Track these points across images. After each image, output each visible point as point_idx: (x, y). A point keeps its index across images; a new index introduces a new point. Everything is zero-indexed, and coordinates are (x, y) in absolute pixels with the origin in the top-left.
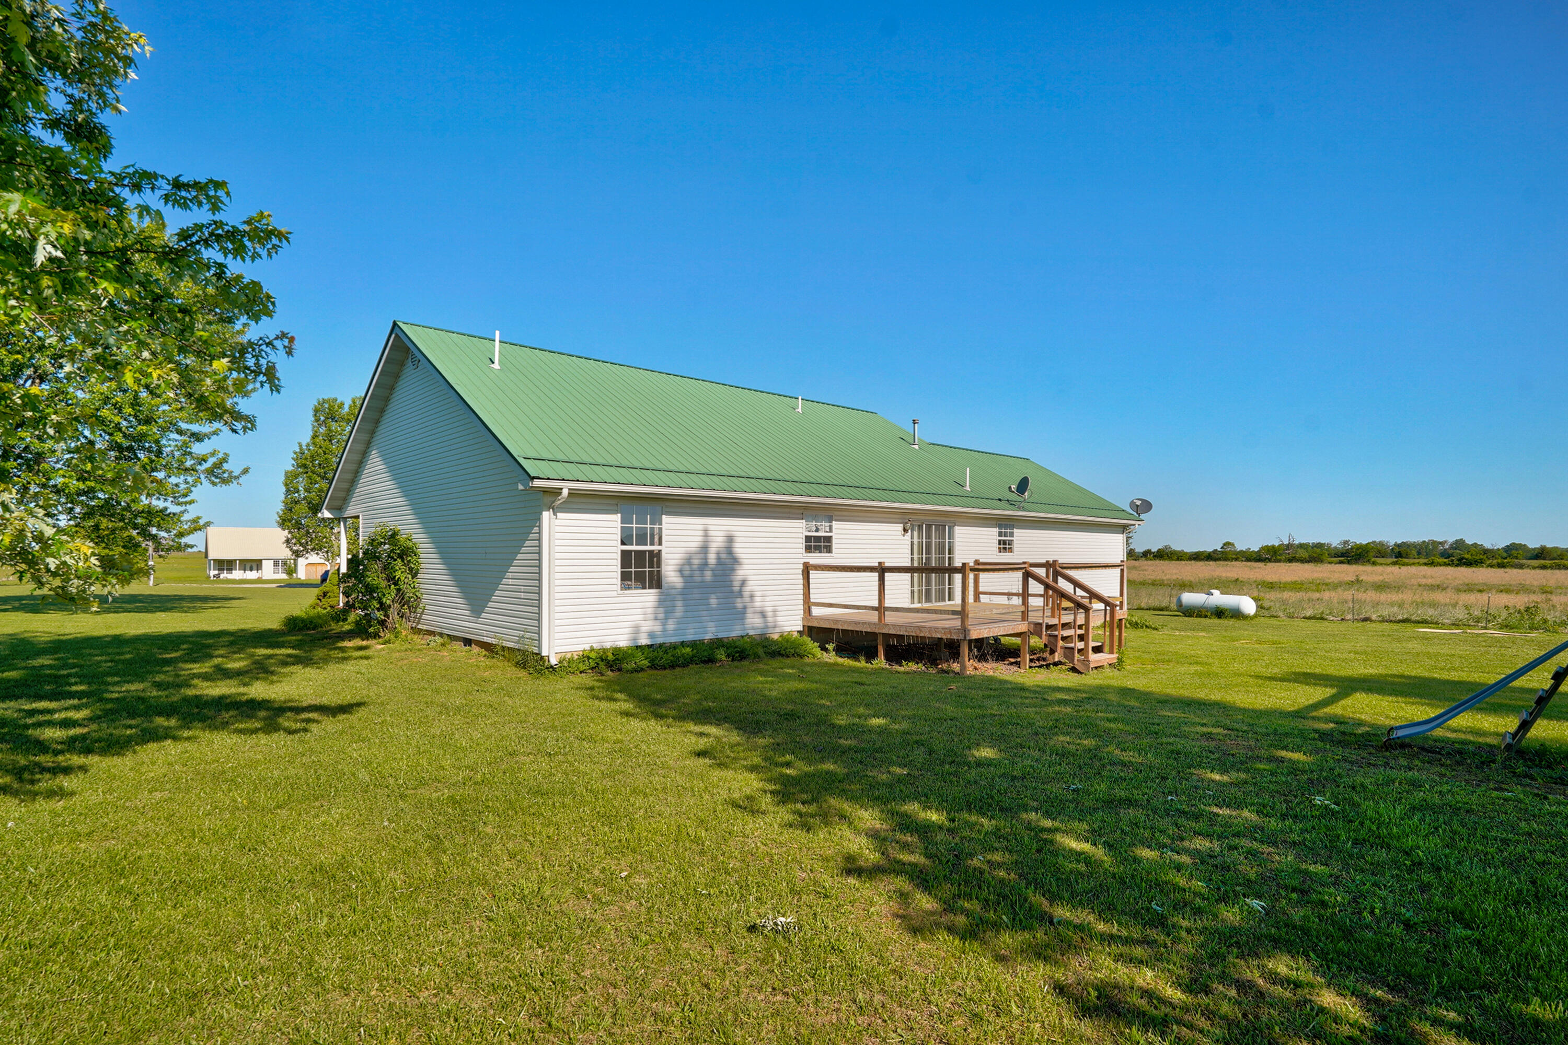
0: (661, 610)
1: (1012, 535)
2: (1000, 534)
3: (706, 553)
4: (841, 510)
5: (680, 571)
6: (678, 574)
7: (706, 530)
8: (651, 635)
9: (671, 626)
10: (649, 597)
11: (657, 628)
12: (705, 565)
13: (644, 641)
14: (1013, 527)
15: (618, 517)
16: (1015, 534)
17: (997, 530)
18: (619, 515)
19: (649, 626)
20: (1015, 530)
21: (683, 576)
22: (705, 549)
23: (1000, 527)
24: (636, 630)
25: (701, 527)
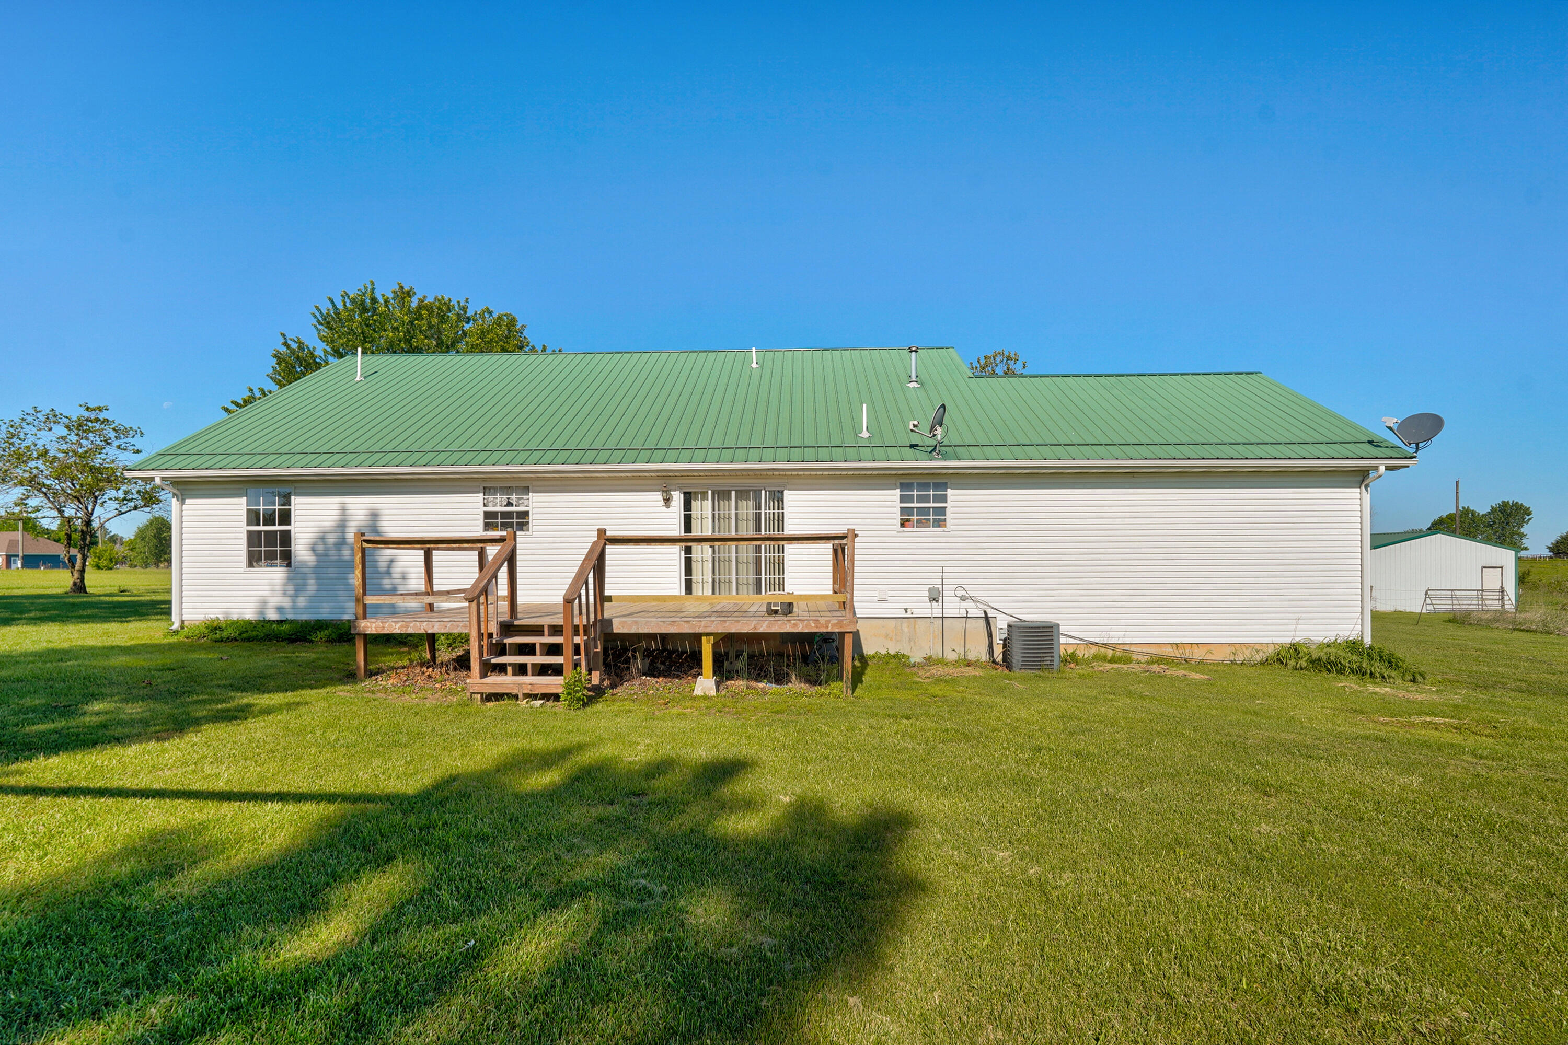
0: (291, 588)
1: (944, 499)
2: (903, 499)
3: (343, 532)
4: (544, 479)
5: (313, 549)
6: (310, 553)
7: (343, 509)
8: (280, 609)
9: (302, 602)
10: (276, 575)
11: (286, 603)
12: (341, 543)
13: (272, 616)
14: (944, 486)
15: (244, 500)
16: (949, 498)
17: (897, 492)
18: (245, 498)
19: (276, 600)
20: (950, 492)
21: (317, 555)
22: (342, 526)
23: (903, 487)
24: (264, 603)
25: (336, 506)
